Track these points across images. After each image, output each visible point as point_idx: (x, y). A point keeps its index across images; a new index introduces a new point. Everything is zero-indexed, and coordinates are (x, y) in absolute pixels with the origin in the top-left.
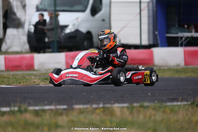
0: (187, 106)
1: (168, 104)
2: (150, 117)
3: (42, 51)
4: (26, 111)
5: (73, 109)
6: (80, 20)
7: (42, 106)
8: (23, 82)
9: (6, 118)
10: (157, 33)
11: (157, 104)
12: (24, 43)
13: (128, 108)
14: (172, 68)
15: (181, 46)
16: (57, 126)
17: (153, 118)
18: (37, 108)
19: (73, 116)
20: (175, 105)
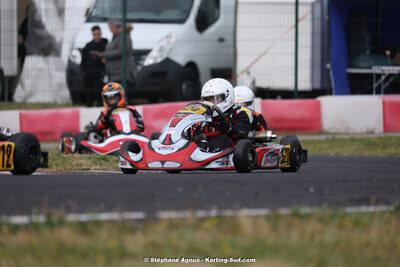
0: (387, 215)
1: (350, 210)
2: (312, 237)
3: (96, 102)
4: (62, 223)
5: (156, 220)
6: (173, 40)
7: (93, 212)
8: (57, 165)
9: (20, 238)
10: (328, 66)
11: (325, 210)
12: (60, 85)
13: (267, 217)
14: (358, 136)
15: (378, 92)
16: (123, 254)
17: (317, 239)
18: (84, 217)
19: (158, 234)
20: (363, 213)
